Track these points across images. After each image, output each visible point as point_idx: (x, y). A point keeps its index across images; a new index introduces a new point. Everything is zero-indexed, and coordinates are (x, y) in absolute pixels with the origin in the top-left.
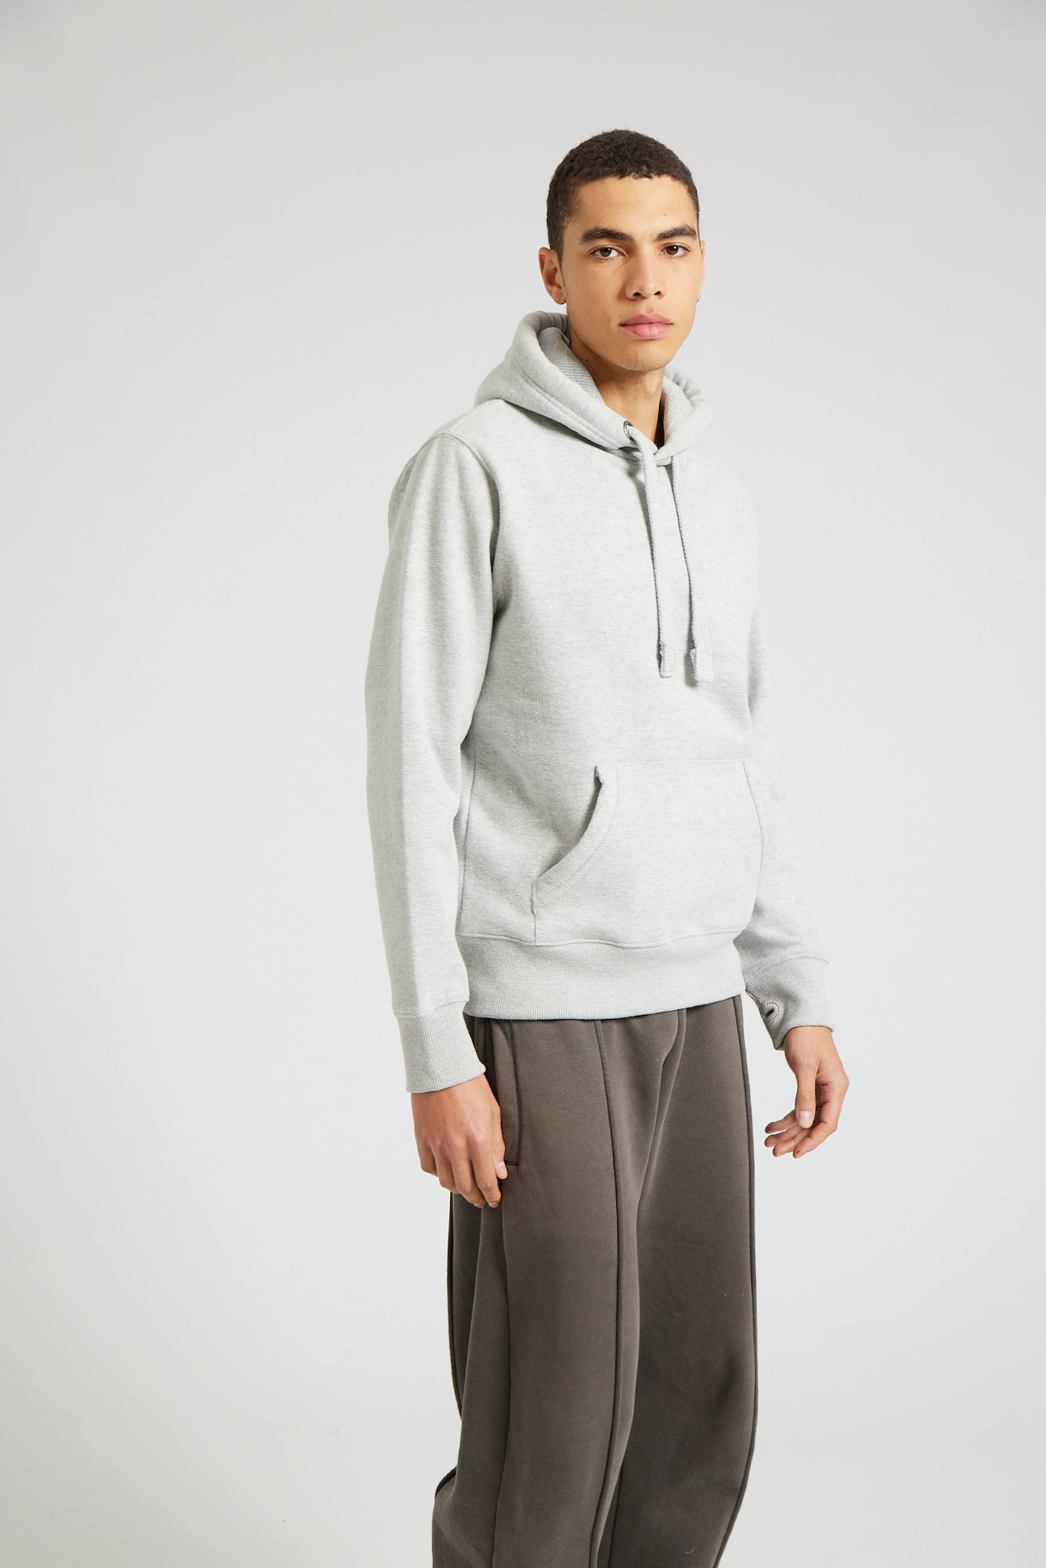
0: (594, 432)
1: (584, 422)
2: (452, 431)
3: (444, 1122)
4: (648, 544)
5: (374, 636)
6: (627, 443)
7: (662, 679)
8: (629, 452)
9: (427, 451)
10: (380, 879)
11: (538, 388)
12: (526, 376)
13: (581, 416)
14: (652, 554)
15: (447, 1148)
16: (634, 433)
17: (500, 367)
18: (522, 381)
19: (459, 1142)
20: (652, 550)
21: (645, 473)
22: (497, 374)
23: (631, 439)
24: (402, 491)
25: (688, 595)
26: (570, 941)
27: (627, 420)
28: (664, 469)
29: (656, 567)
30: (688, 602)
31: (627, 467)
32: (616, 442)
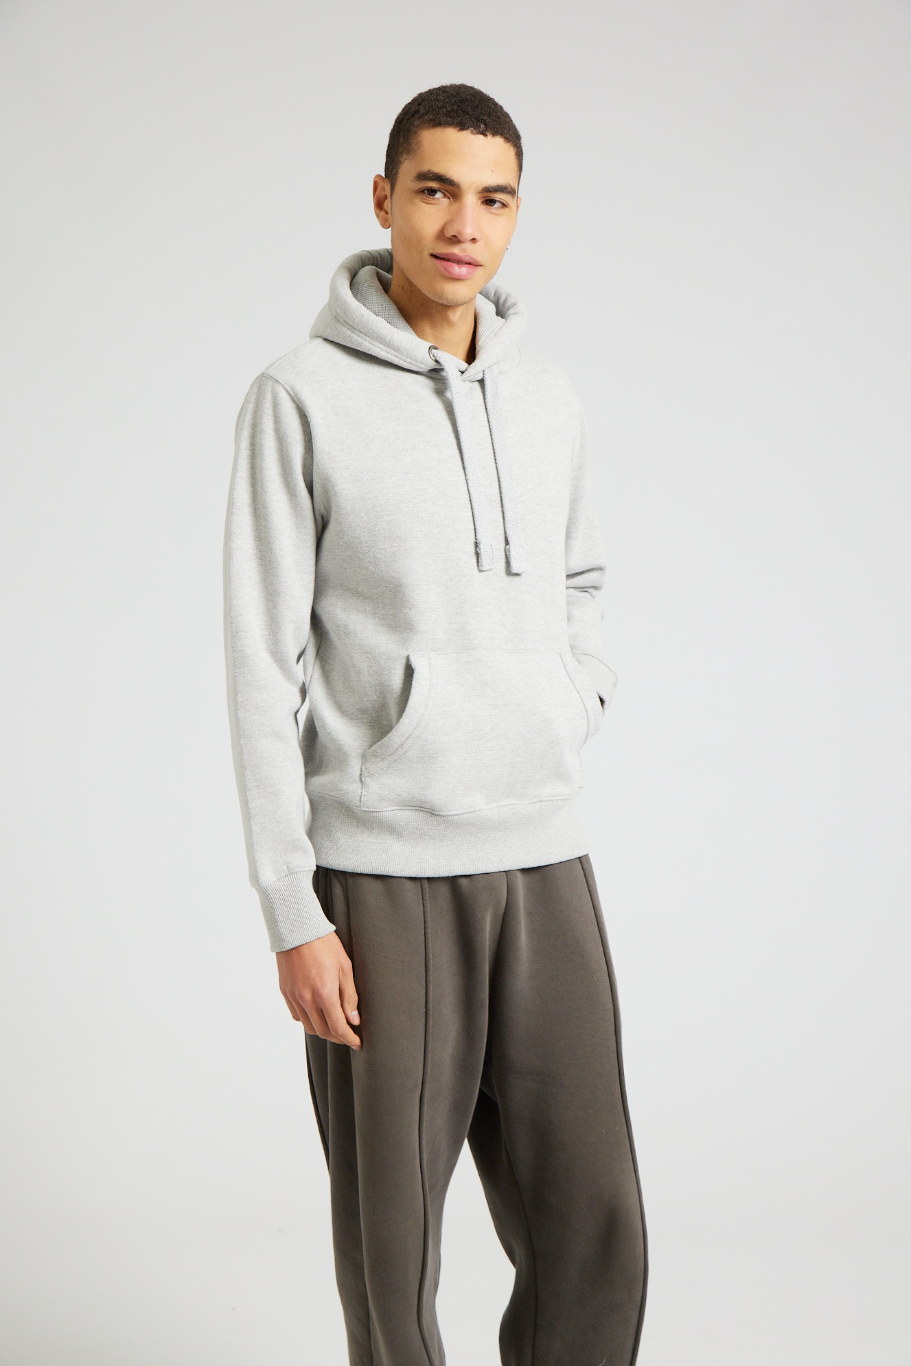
0: (402, 359)
1: (392, 351)
3: (296, 977)
4: (458, 455)
6: (432, 365)
7: (480, 574)
8: (436, 374)
11: (349, 326)
12: (338, 317)
13: (388, 346)
14: (463, 463)
15: (300, 1000)
16: (440, 355)
19: (308, 995)
20: (462, 459)
21: (452, 390)
23: (437, 361)
25: (499, 499)
26: (393, 808)
27: (431, 344)
28: (477, 385)
29: (468, 473)
30: (499, 505)
31: (435, 387)
32: (422, 366)
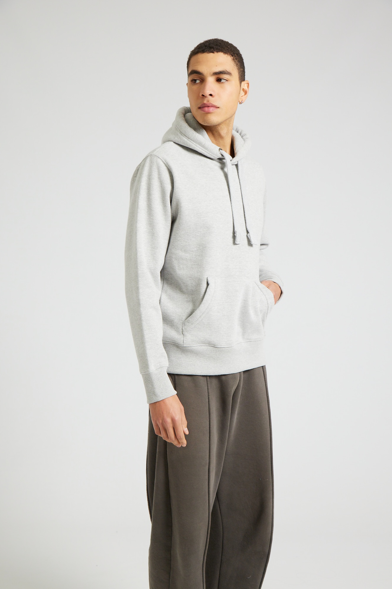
0: (208, 153)
1: (204, 149)
2: (155, 153)
3: (163, 413)
4: (229, 195)
5: (127, 231)
6: (220, 156)
7: (236, 246)
8: (221, 160)
9: (145, 161)
10: (132, 323)
11: (186, 137)
12: (181, 133)
13: (203, 147)
14: (230, 199)
15: (164, 423)
16: (223, 153)
17: (171, 129)
18: (180, 135)
19: (169, 420)
20: (230, 197)
21: (227, 168)
22: (169, 132)
23: (222, 155)
24: (136, 177)
25: (244, 215)
26: (197, 345)
27: (220, 148)
28: (235, 166)
29: (232, 203)
30: (244, 217)
31: (220, 166)
32: (216, 156)
